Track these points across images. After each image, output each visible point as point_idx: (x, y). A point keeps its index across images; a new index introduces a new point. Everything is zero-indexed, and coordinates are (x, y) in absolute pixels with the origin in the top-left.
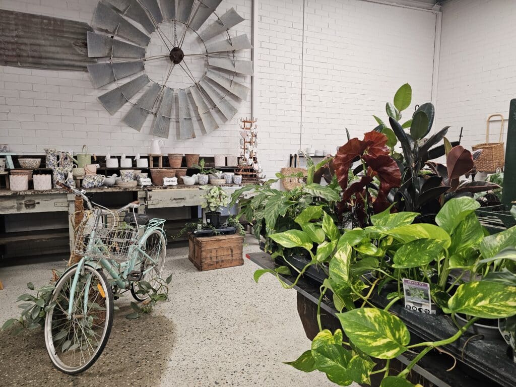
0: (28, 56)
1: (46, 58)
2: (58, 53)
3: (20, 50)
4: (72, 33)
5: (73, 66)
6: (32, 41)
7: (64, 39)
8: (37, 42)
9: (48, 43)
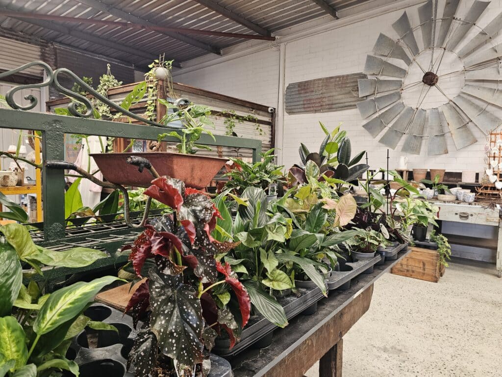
0: (326, 105)
1: (335, 104)
2: (342, 99)
3: (323, 102)
4: (352, 82)
5: (351, 106)
6: (329, 95)
7: (346, 89)
8: (331, 94)
9: (337, 93)
